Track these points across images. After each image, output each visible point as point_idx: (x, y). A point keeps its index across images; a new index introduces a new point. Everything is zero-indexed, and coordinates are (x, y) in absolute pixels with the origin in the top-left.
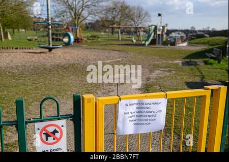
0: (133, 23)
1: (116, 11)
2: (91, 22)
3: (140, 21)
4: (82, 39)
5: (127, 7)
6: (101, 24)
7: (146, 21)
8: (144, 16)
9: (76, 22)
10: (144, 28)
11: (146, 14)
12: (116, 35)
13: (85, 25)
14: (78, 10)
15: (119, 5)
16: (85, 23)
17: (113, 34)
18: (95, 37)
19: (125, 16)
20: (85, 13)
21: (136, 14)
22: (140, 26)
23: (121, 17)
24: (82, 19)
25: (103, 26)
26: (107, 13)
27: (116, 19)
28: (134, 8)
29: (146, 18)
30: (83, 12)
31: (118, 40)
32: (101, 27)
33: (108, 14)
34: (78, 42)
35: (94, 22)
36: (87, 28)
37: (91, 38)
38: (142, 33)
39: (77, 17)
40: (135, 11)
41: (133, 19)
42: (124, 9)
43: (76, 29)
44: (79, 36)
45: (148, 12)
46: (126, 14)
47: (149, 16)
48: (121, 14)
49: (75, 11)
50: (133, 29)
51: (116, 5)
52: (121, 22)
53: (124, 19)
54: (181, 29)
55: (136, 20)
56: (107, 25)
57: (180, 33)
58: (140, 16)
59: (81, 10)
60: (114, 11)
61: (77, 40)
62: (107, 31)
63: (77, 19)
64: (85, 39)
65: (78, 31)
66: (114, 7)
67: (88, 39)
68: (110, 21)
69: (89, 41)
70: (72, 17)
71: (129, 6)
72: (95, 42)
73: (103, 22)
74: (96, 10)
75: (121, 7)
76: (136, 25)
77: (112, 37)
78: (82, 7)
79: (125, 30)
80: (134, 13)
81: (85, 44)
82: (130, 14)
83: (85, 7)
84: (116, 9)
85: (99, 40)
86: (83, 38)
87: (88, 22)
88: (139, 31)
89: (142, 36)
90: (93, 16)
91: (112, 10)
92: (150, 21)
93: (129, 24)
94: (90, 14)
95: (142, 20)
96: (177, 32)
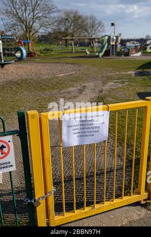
0: (87, 34)
1: (69, 22)
2: (43, 34)
3: (93, 32)
4: (34, 53)
5: (80, 17)
6: (54, 36)
7: (99, 31)
8: (97, 26)
9: (28, 35)
10: (98, 39)
11: (100, 24)
12: (70, 47)
13: (38, 38)
14: (29, 22)
15: (72, 16)
16: (37, 36)
17: (66, 46)
18: (48, 50)
19: (79, 26)
20: (36, 25)
21: (89, 24)
22: (93, 37)
23: (74, 28)
24: (34, 32)
25: (55, 38)
26: (59, 24)
27: (69, 31)
28: (87, 18)
29: (100, 28)
30: (34, 24)
31: (72, 52)
32: (54, 39)
33: (60, 26)
34: (31, 56)
35: (46, 34)
36: (40, 41)
37: (44, 52)
38: (96, 44)
39: (28, 30)
40: (89, 21)
41: (86, 30)
42: (77, 20)
43: (28, 43)
44: (32, 50)
45: (101, 22)
46: (80, 25)
47: (103, 26)
48: (74, 25)
49: (26, 23)
50: (87, 40)
51: (68, 15)
52: (74, 34)
53: (77, 30)
54: (136, 38)
55: (89, 31)
56: (60, 37)
57: (135, 42)
58: (93, 26)
59: (32, 22)
60: (67, 22)
61: (30, 55)
62: (60, 43)
63: (28, 32)
64: (38, 53)
65: (30, 44)
66: (66, 17)
67: (41, 53)
68: (63, 33)
69: (42, 55)
70: (23, 30)
71: (82, 16)
72: (48, 55)
73: (56, 34)
74: (47, 22)
75: (74, 17)
76: (90, 35)
77: (65, 50)
78: (33, 19)
79: (79, 42)
80: (88, 24)
81: (38, 58)
82: (83, 24)
83: (36, 19)
84: (69, 20)
85: (53, 53)
86: (36, 52)
87: (40, 34)
88: (93, 43)
89: (96, 47)
90: (45, 28)
91: (64, 21)
92: (104, 31)
93: (83, 35)
94: (41, 26)
95: (96, 31)
96: (132, 42)
